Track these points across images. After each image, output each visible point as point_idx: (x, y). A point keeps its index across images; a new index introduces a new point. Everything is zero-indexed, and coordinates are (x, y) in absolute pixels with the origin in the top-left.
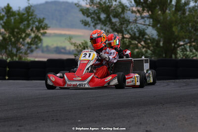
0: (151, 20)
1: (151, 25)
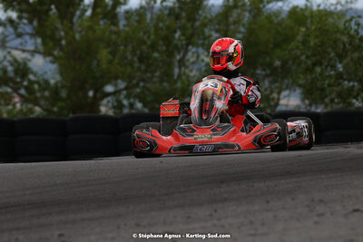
0: (39, 40)
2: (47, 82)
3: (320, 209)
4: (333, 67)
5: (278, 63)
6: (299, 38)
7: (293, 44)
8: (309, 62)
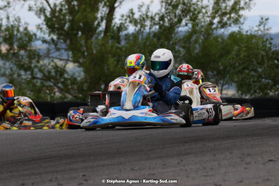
0: (70, 53)
1: (70, 59)
2: (75, 79)
3: (248, 159)
4: (255, 71)
5: (222, 68)
6: (234, 53)
7: (230, 56)
8: (240, 68)
